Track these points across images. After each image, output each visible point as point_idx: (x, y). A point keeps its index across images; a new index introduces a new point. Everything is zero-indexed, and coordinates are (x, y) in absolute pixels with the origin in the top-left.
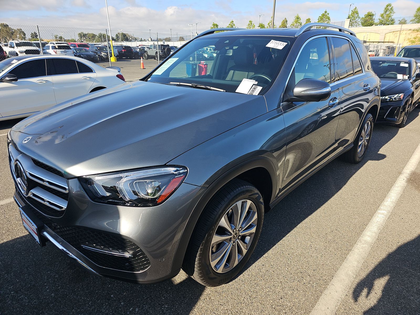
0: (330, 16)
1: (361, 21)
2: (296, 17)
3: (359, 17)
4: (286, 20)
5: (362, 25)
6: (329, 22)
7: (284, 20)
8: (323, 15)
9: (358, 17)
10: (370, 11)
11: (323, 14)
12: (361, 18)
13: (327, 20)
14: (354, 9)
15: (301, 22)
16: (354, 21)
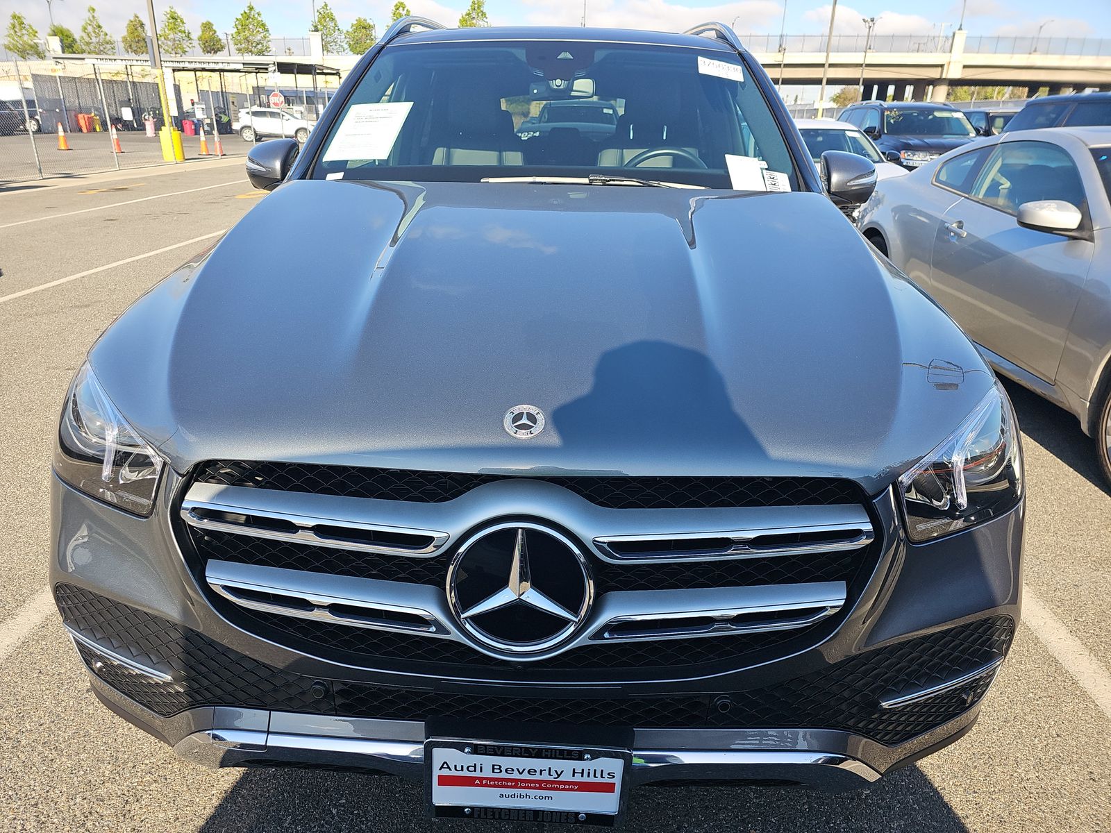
0: (264, 18)
1: (348, 40)
2: (168, 16)
3: (339, 29)
4: (139, 21)
5: (351, 50)
6: (268, 37)
7: (132, 19)
8: (247, 16)
9: (337, 28)
10: (363, 17)
11: (245, 13)
12: (345, 32)
13: (260, 30)
14: (323, 8)
15: (187, 31)
16: (329, 39)
